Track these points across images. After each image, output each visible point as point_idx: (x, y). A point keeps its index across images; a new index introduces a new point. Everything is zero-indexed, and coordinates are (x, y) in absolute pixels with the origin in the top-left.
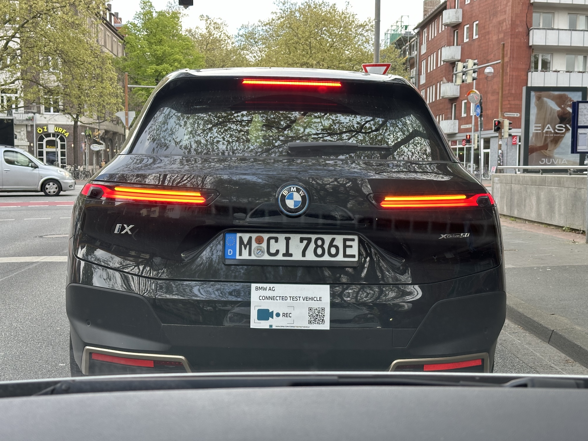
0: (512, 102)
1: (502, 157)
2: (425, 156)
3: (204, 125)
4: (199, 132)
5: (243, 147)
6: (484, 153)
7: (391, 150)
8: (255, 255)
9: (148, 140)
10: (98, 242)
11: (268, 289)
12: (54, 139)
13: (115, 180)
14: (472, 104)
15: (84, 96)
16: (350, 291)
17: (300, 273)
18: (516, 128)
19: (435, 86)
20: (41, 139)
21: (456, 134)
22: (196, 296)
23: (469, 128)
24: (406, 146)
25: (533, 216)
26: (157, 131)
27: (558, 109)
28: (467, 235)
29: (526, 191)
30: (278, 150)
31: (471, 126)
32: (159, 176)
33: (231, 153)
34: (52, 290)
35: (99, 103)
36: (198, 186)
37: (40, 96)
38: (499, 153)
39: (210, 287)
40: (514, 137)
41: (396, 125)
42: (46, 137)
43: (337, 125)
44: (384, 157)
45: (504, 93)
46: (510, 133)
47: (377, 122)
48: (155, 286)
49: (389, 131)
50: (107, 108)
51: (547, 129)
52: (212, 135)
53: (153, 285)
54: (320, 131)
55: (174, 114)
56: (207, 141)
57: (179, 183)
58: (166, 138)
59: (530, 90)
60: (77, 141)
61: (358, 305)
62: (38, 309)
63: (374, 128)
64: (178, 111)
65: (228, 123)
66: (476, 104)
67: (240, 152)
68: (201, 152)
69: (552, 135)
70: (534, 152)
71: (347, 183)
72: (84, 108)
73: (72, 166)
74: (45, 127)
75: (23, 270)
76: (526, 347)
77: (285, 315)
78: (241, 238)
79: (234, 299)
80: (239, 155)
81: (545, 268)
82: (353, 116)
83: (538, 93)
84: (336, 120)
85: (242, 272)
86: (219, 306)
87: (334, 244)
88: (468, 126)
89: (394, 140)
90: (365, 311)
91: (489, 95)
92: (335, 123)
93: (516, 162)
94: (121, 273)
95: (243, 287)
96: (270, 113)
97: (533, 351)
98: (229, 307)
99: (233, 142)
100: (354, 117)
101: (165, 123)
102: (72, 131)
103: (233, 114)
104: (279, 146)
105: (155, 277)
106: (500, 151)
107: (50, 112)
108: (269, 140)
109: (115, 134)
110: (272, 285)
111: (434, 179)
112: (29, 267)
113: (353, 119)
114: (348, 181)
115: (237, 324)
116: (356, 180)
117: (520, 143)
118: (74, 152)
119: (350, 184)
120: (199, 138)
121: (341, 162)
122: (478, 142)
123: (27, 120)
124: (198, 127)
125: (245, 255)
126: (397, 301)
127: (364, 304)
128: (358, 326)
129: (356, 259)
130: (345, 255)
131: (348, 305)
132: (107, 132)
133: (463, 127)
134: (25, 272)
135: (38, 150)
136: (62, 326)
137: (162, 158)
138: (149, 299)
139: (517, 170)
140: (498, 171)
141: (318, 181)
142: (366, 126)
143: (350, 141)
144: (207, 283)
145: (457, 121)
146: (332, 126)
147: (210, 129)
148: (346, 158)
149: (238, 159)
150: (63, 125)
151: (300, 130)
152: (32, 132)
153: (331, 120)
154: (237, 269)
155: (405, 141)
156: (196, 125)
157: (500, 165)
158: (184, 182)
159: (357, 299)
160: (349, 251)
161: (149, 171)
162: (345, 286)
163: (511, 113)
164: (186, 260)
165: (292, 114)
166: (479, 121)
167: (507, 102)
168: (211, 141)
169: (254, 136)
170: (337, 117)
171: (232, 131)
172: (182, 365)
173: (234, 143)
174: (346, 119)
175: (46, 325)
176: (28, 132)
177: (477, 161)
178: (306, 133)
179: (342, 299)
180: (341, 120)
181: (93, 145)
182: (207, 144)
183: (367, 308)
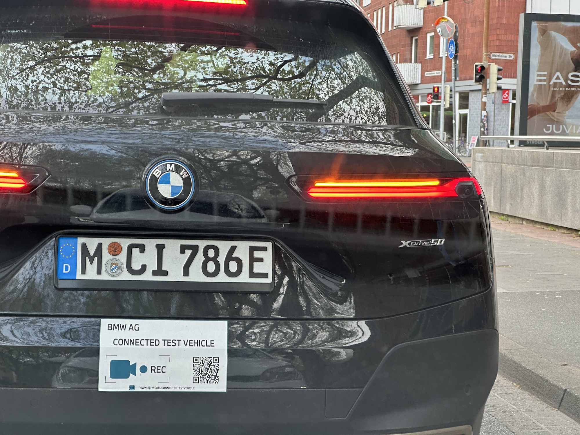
0: (503, 37)
1: (487, 122)
2: (377, 118)
3: (22, 62)
4: (14, 72)
5: (86, 98)
6: (460, 115)
7: (325, 107)
8: (107, 273)
11: (127, 328)
14: (442, 38)
16: (257, 330)
17: (175, 301)
18: (509, 78)
19: (386, 9)
21: (418, 84)
22: (6, 339)
23: (438, 76)
24: (346, 102)
25: (534, 214)
27: (573, 49)
28: (440, 242)
29: (524, 176)
30: (143, 105)
31: (441, 73)
33: (67, 109)
36: (12, 161)
38: (483, 115)
39: (29, 326)
40: (504, 91)
41: (332, 67)
43: (238, 66)
44: (313, 118)
45: (490, 23)
46: (499, 85)
47: (302, 62)
49: (321, 78)
51: (556, 79)
52: (35, 78)
54: (211, 75)
56: (27, 87)
59: (530, 18)
61: (269, 352)
63: (296, 73)
65: (61, 60)
66: (449, 39)
67: (82, 107)
68: (18, 105)
69: (563, 89)
70: (535, 115)
71: (252, 158)
76: (526, 415)
77: (156, 369)
78: (84, 245)
79: (70, 344)
80: (80, 111)
81: (553, 293)
82: (263, 52)
83: (543, 24)
84: (236, 58)
85: (82, 300)
86: (44, 356)
87: (234, 255)
88: (436, 73)
89: (327, 92)
90: (281, 362)
91: (468, 26)
92: (234, 63)
93: (507, 130)
95: (83, 325)
96: (130, 45)
97: (536, 422)
98: (62, 358)
99: (69, 90)
100: (265, 54)
103: (69, 45)
104: (145, 99)
106: (484, 113)
108: (129, 88)
110: (134, 322)
111: (391, 154)
113: (264, 58)
114: (253, 155)
115: (76, 385)
116: (269, 153)
117: (514, 101)
119: (258, 160)
120: (14, 82)
121: (243, 125)
122: (451, 97)
124: (12, 64)
125: (91, 274)
126: (329, 346)
127: (280, 351)
128: (269, 385)
129: (269, 280)
130: (252, 274)
131: (255, 353)
133: (427, 74)
139: (509, 141)
140: (481, 143)
141: (206, 155)
142: (283, 69)
143: (259, 92)
144: (24, 318)
145: (419, 66)
146: (230, 67)
147: (33, 69)
148: (252, 118)
149: (77, 118)
151: (178, 73)
153: (228, 58)
154: (74, 296)
155: (345, 94)
156: (9, 61)
157: (484, 134)
159: (268, 344)
160: (258, 268)
162: (248, 323)
163: (501, 54)
165: (166, 48)
166: (453, 66)
167: (495, 37)
168: (34, 87)
169: (104, 82)
170: (238, 54)
171: (69, 72)
173: (71, 91)
174: (251, 56)
177: (449, 128)
178: (188, 78)
179: (244, 344)
180: (243, 58)
182: (28, 92)
183: (284, 357)
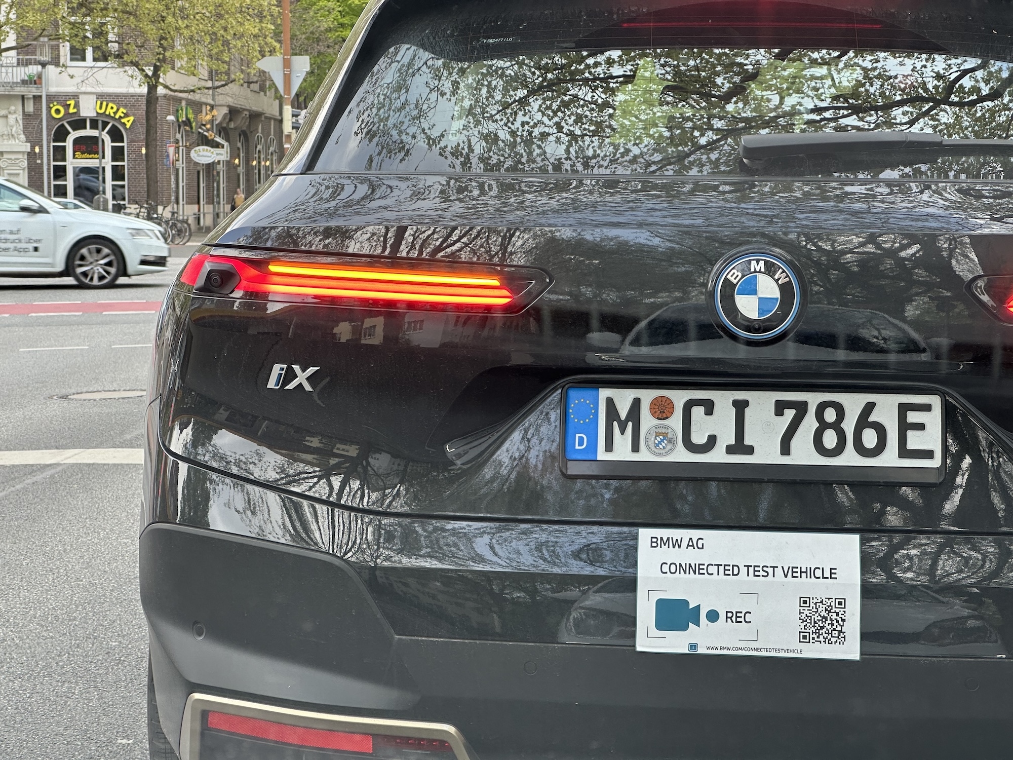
3: (505, 91)
4: (493, 110)
5: (611, 149)
8: (649, 448)
9: (356, 134)
10: (221, 411)
11: (684, 544)
12: (95, 133)
13: (269, 244)
15: (174, 15)
16: (914, 552)
17: (766, 500)
20: (61, 135)
22: (481, 559)
26: (379, 109)
30: (708, 158)
32: (383, 231)
33: (579, 167)
34: (96, 541)
35: (215, 34)
36: (490, 260)
37: (59, 16)
42: (74, 130)
43: (877, 83)
47: (996, 72)
48: (373, 533)
50: (235, 46)
52: (526, 119)
53: (370, 529)
54: (829, 100)
55: (426, 63)
56: (513, 133)
57: (439, 249)
58: (404, 128)
60: (156, 140)
61: (936, 592)
62: (60, 592)
63: (985, 90)
64: (438, 52)
65: (569, 85)
67: (605, 164)
68: (499, 164)
71: (903, 247)
72: (173, 47)
73: (141, 207)
74: (72, 103)
75: (18, 487)
77: (734, 617)
78: (610, 402)
79: (588, 570)
80: (602, 171)
82: (924, 56)
84: (875, 69)
85: (607, 496)
86: (546, 590)
87: (872, 419)
90: (958, 608)
92: (871, 79)
94: (283, 495)
95: (608, 537)
96: (686, 54)
98: (573, 593)
99: (583, 136)
100: (927, 60)
101: (401, 86)
102: (142, 111)
103: (582, 60)
104: (711, 146)
105: (374, 507)
107: (83, 59)
108: (683, 129)
109: (255, 116)
110: (695, 534)
112: (35, 479)
113: (925, 66)
114: (905, 242)
115: (599, 640)
116: (934, 238)
118: (148, 169)
119: (914, 250)
120: (492, 127)
121: (888, 190)
123: (24, 82)
124: (490, 96)
125: (622, 451)
127: (956, 590)
128: (938, 651)
129: (936, 462)
130: (904, 452)
131: (911, 592)
132: (233, 112)
134: (25, 490)
135: (53, 163)
136: (124, 636)
137: (393, 183)
138: (359, 568)
141: (820, 244)
142: (961, 85)
143: (915, 129)
144: (512, 525)
146: (863, 85)
147: (523, 102)
148: (902, 176)
149: (597, 183)
150: (117, 96)
151: (769, 100)
152: (37, 115)
153: (859, 70)
154: (594, 488)
156: (484, 91)
158: (454, 248)
159: (935, 576)
160: (915, 441)
161: (357, 218)
162: (897, 539)
164: (459, 462)
165: (748, 56)
168: (525, 134)
169: (641, 121)
170: (877, 61)
171: (583, 106)
172: (450, 749)
173: (587, 138)
174: (902, 64)
175: (80, 633)
176: (26, 116)
178: (786, 107)
179: (891, 576)
180: (887, 68)
181: (197, 148)
182: (515, 141)
183: (965, 601)
